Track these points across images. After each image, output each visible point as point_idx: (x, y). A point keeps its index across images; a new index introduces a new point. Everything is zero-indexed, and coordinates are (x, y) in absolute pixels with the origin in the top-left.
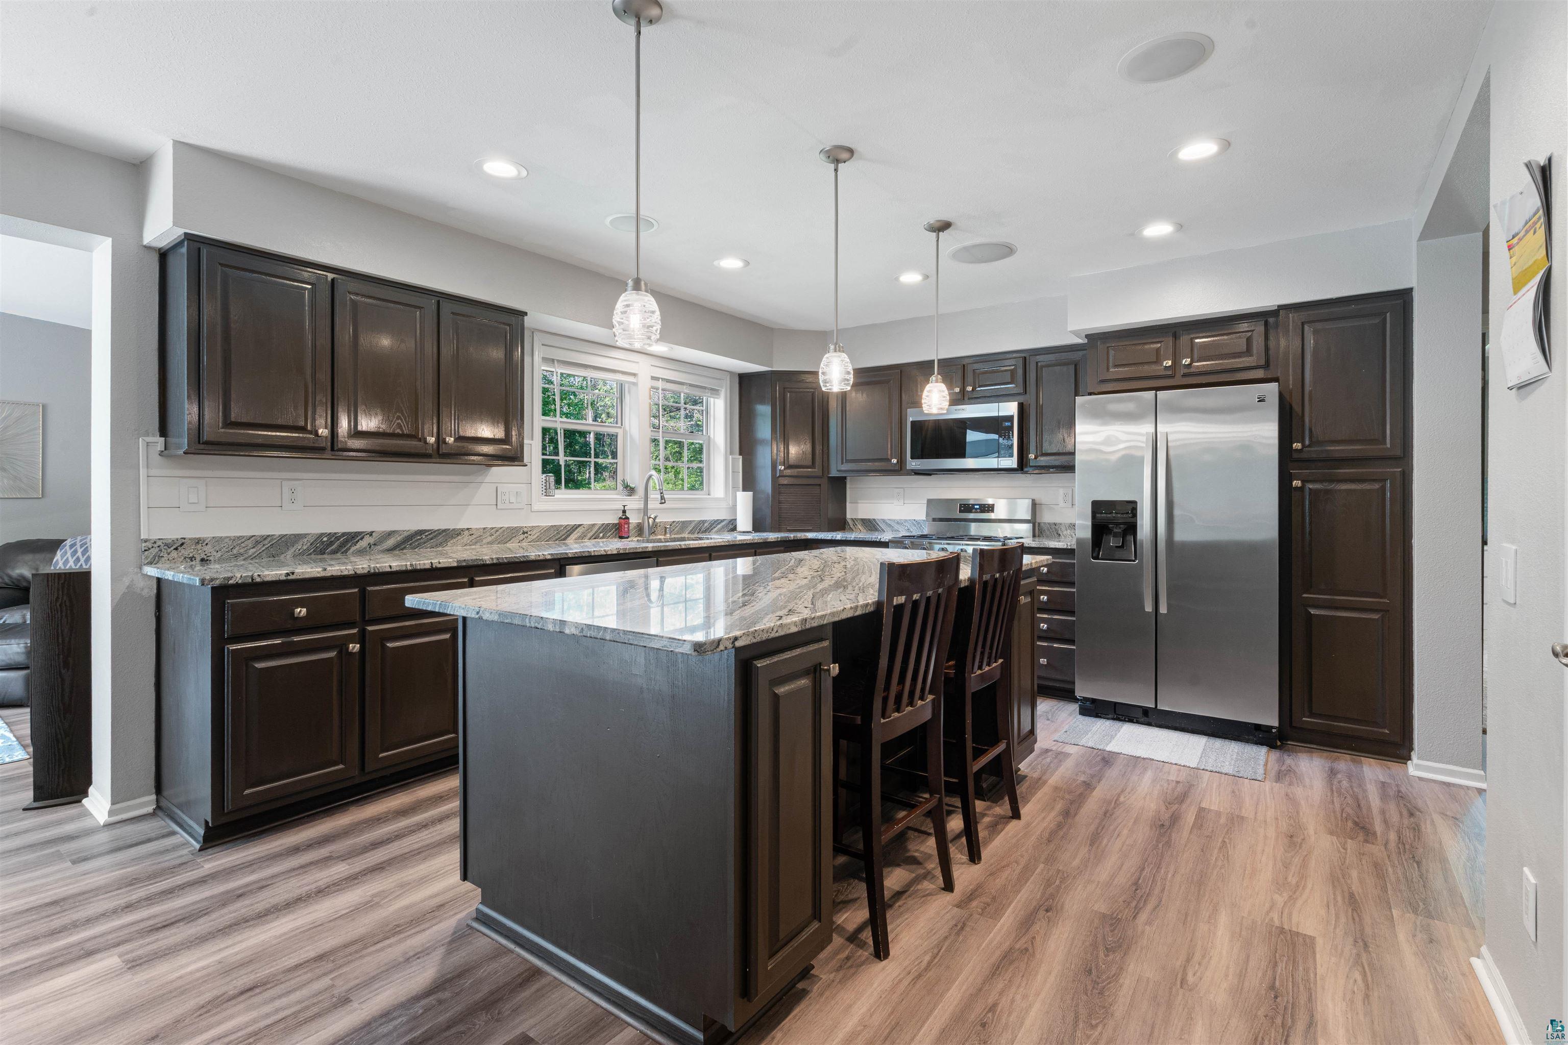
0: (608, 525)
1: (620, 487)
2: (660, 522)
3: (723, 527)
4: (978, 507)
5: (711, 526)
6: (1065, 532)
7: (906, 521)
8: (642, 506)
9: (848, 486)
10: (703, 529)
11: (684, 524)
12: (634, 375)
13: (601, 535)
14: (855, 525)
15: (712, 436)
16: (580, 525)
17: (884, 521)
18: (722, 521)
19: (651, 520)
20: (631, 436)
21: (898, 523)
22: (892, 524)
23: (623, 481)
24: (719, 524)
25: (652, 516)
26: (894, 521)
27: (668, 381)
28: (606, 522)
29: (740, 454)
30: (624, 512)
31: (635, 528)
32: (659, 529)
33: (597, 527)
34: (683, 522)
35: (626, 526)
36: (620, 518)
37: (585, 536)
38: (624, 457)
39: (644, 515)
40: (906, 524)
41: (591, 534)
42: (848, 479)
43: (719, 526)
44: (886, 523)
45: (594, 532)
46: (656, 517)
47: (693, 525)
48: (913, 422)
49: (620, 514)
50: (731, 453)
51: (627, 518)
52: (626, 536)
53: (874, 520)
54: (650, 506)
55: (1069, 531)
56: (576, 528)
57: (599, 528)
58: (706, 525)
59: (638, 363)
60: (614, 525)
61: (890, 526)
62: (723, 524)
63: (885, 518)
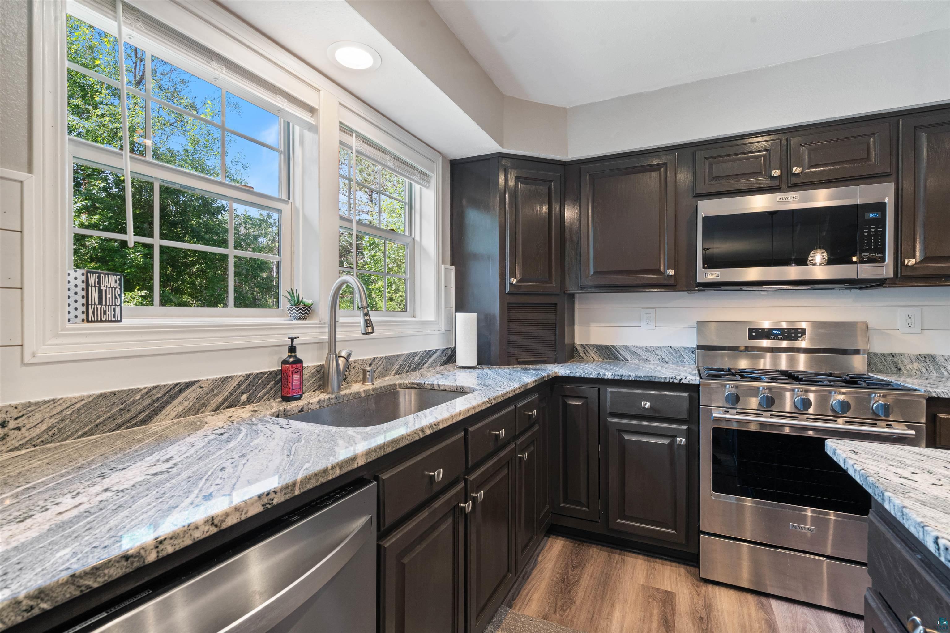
0: (259, 376)
1: (285, 303)
2: (355, 362)
3: (435, 360)
4: (778, 332)
5: (422, 361)
6: (909, 366)
7: (658, 348)
8: (326, 336)
9: (577, 306)
10: (413, 366)
11: (390, 360)
12: (312, 110)
13: (244, 397)
14: (586, 352)
15: (418, 238)
16: (189, 385)
17: (627, 348)
18: (435, 352)
19: (341, 361)
20: (304, 216)
21: (647, 351)
22: (639, 352)
23: (291, 293)
24: (431, 356)
25: (344, 354)
26: (641, 348)
27: (366, 141)
28: (255, 371)
29: (452, 264)
30: (292, 349)
31: (313, 375)
32: (353, 372)
33: (233, 384)
34: (388, 358)
35: (296, 377)
36: (284, 362)
37: (204, 405)
38: (292, 253)
39: (330, 353)
40: (659, 352)
41: (220, 398)
42: (577, 296)
43: (431, 359)
44: (630, 351)
45: (226, 393)
46: (349, 355)
47: (400, 361)
48: (705, 219)
49: (285, 355)
50: (444, 262)
51: (300, 362)
52: (295, 395)
53: (613, 346)
54: (339, 337)
55: (916, 365)
56: (180, 391)
57: (239, 385)
58: (416, 359)
59: (318, 90)
60: (273, 375)
61: (635, 354)
62: (435, 356)
63: (629, 344)
